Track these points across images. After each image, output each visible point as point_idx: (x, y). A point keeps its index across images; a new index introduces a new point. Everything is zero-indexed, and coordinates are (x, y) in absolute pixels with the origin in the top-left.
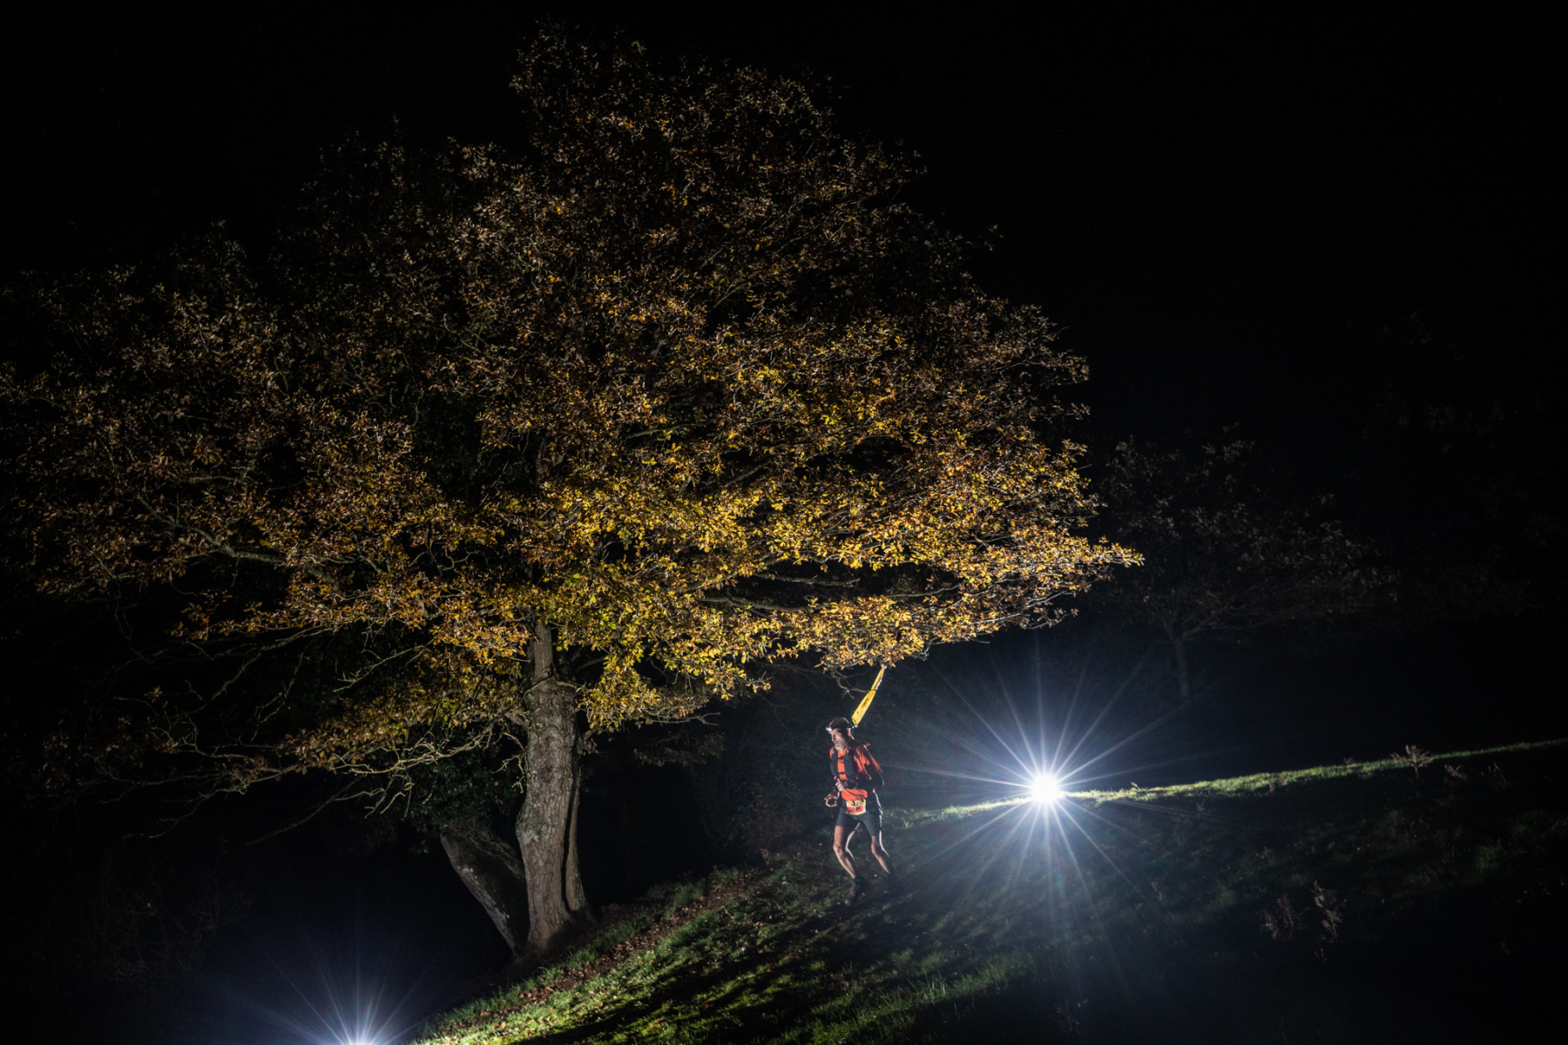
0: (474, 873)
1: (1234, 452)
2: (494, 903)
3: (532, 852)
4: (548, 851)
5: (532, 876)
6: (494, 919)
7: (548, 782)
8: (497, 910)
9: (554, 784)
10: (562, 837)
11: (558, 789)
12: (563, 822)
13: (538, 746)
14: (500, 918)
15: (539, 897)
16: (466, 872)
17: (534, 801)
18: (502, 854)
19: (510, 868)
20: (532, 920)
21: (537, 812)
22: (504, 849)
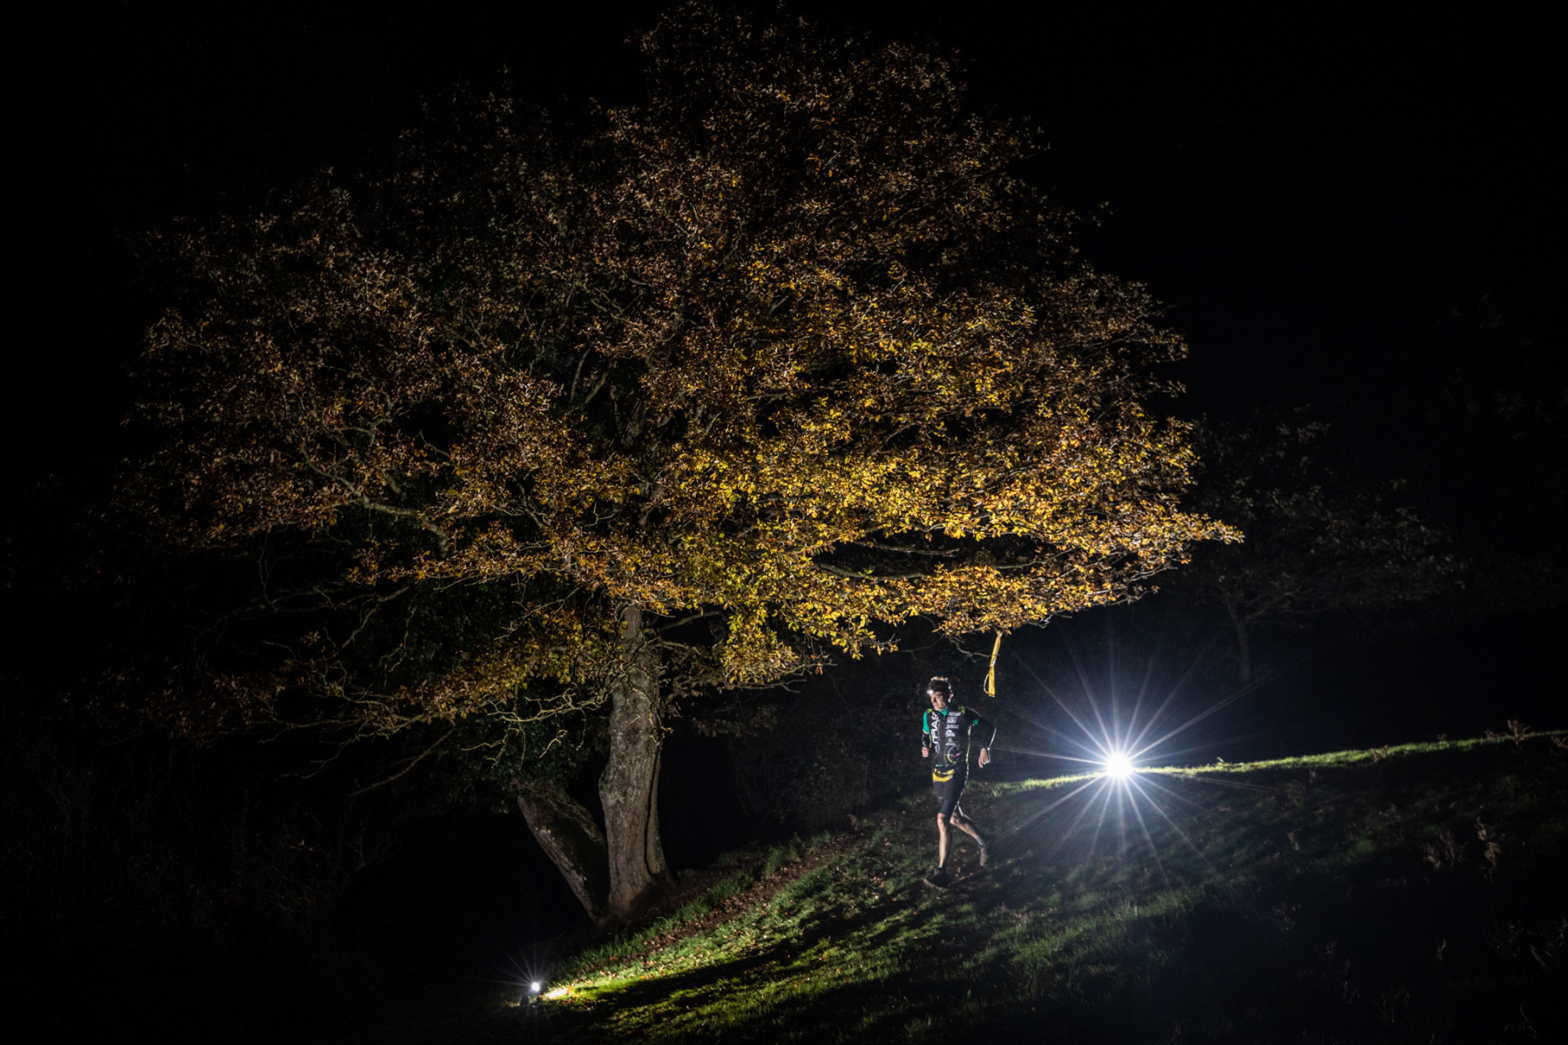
0: (552, 835)
1: (1309, 434)
2: (572, 865)
3: (617, 814)
4: (634, 813)
5: (616, 837)
6: (570, 882)
7: (635, 743)
8: (574, 872)
9: (640, 746)
10: (646, 800)
11: (644, 752)
12: (648, 784)
13: (625, 708)
14: (577, 880)
15: (622, 859)
16: (545, 832)
17: (619, 763)
18: (578, 817)
19: (587, 831)
20: (613, 882)
21: (622, 774)
22: (581, 811)
